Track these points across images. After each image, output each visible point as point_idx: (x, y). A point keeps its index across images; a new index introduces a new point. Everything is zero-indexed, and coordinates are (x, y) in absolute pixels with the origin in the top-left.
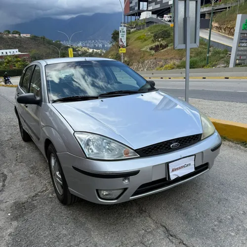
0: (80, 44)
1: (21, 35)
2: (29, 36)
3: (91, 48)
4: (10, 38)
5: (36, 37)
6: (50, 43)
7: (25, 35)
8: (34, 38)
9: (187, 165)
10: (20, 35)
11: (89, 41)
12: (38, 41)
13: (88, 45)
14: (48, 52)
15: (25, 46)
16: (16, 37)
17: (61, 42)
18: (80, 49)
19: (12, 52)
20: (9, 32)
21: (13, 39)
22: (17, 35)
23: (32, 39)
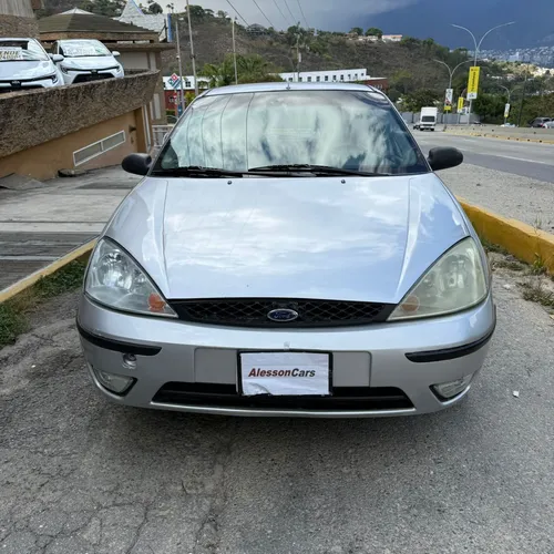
0: (517, 56)
1: (383, 37)
2: (398, 38)
3: (542, 66)
4: (359, 45)
5: (414, 41)
6: (441, 54)
7: (390, 37)
8: (409, 44)
9: (303, 374)
10: (380, 37)
11: (542, 49)
12: (417, 50)
13: (537, 58)
14: (433, 75)
15: (385, 62)
16: (371, 42)
17: (469, 52)
18: (514, 69)
19: (352, 75)
20: (359, 32)
21: (366, 46)
22: (374, 39)
23: (403, 45)
